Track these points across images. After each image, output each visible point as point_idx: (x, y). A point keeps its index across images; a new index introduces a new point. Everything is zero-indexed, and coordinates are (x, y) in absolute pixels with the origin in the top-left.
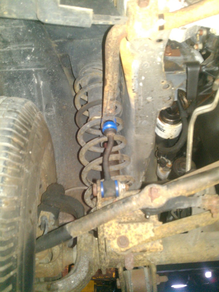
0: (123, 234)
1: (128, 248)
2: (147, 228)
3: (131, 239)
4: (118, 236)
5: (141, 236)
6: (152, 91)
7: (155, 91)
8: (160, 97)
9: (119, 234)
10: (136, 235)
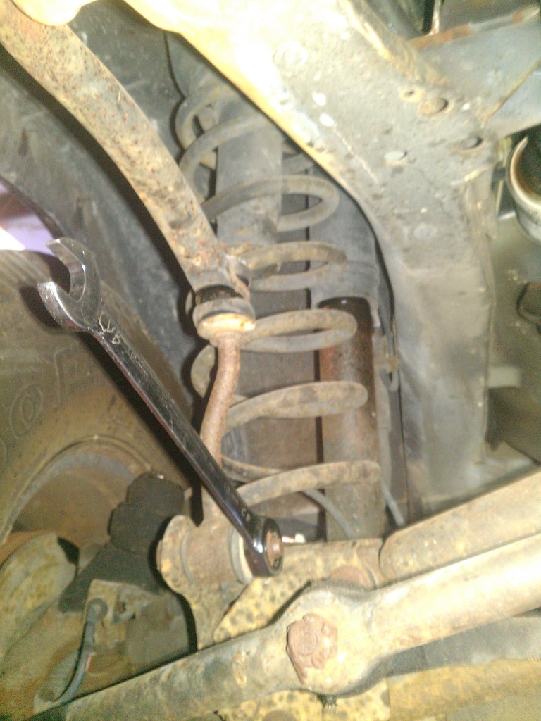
6: (388, 132)
7: (397, 130)
8: (433, 145)
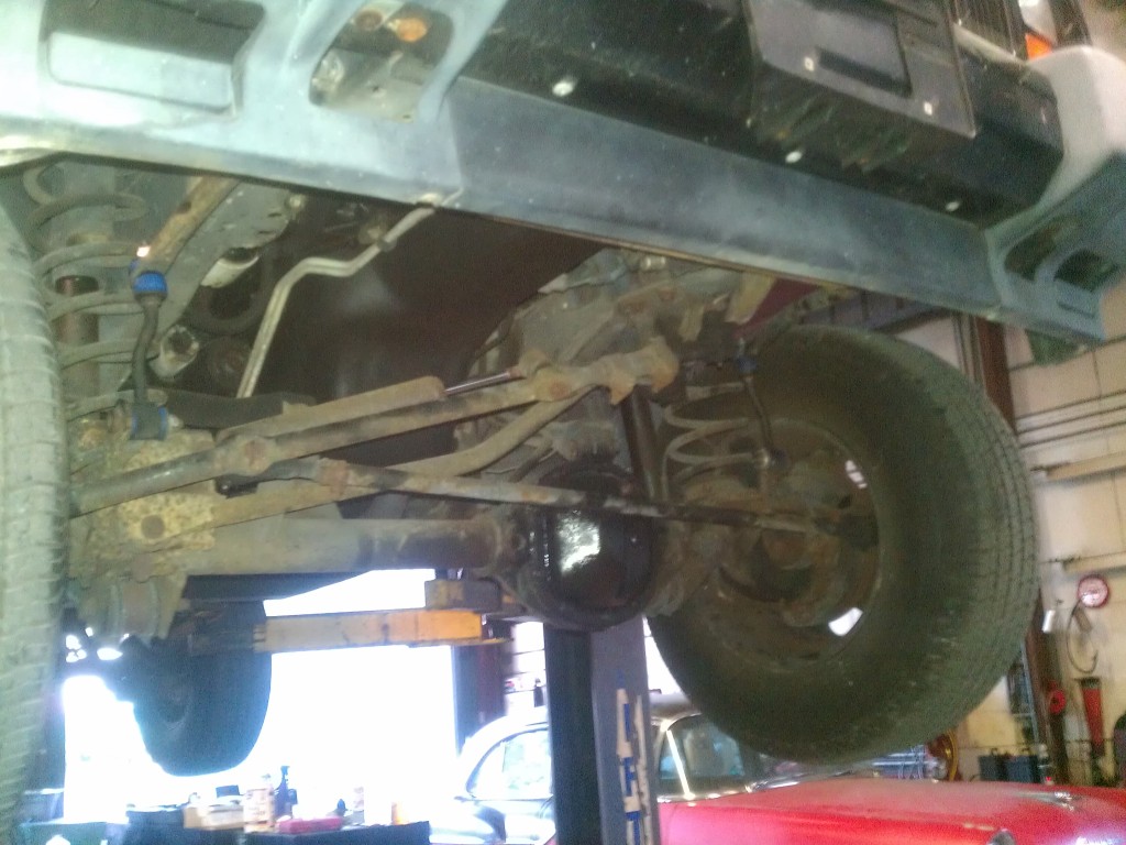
0: (154, 513)
1: (159, 540)
2: (200, 506)
3: (170, 523)
4: (143, 516)
5: (188, 519)
9: (147, 512)
10: (178, 517)
